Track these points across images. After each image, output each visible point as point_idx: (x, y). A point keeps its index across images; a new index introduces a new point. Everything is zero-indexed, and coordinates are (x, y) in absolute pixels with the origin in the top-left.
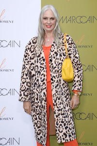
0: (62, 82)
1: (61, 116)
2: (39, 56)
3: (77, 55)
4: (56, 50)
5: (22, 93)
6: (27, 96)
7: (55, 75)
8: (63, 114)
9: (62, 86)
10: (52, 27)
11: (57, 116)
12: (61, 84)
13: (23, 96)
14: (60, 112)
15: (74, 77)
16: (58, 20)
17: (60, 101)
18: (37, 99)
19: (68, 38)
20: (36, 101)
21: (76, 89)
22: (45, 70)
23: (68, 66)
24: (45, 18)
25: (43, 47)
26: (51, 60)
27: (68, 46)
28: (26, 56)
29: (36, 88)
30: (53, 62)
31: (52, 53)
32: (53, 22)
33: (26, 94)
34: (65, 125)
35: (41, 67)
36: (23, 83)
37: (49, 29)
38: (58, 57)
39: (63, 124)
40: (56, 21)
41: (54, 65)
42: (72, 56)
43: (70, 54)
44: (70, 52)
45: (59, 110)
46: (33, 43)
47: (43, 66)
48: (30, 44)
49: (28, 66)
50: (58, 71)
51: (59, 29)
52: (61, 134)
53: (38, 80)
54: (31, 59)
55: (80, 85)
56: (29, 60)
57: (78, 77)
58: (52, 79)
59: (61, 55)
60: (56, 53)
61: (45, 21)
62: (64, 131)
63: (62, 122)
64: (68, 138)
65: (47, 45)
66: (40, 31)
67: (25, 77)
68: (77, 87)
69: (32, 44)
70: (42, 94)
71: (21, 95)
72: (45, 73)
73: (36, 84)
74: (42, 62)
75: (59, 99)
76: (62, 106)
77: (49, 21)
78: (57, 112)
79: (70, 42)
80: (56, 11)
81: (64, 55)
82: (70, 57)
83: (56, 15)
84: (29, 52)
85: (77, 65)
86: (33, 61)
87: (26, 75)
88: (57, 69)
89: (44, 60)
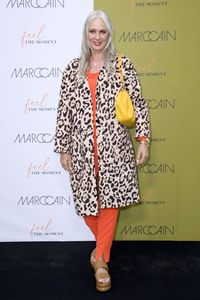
0: (117, 126)
1: (108, 174)
2: (81, 87)
3: (138, 87)
4: (105, 79)
5: (58, 140)
6: (65, 145)
7: (103, 115)
8: (112, 171)
9: (115, 132)
10: (102, 45)
11: (102, 174)
12: (115, 129)
13: (59, 145)
14: (107, 168)
15: (137, 119)
16: (111, 33)
17: (108, 153)
18: (76, 151)
19: (124, 60)
20: (75, 153)
21: (142, 134)
22: (91, 107)
23: (125, 100)
24: (93, 31)
25: (87, 73)
26: (98, 94)
27: (124, 72)
28: (63, 88)
29: (76, 133)
30: (101, 96)
31: (100, 83)
32: (103, 36)
33: (63, 142)
34: (112, 186)
35: (84, 103)
36: (60, 127)
37: (97, 48)
38: (109, 88)
39: (110, 185)
40: (109, 35)
41: (103, 101)
42: (130, 87)
43: (127, 85)
44: (127, 82)
45: (106, 166)
46: (73, 67)
47: (88, 101)
48: (69, 69)
49: (66, 102)
50: (108, 110)
51: (113, 47)
52: (106, 198)
53: (79, 122)
54: (71, 91)
55: (147, 128)
56: (68, 92)
57: (143, 117)
58: (98, 121)
59: (113, 87)
60: (105, 82)
61: (92, 36)
62: (111, 194)
63: (109, 182)
64: (115, 203)
65: (94, 71)
66: (85, 50)
67: (62, 117)
68: (143, 132)
69: (72, 69)
70: (87, 142)
71: (56, 144)
72: (91, 112)
73: (76, 127)
74: (86, 95)
75: (107, 150)
76: (111, 160)
77: (97, 36)
78: (102, 167)
79: (128, 66)
80: (109, 20)
81: (118, 86)
82: (127, 89)
83: (108, 27)
84: (67, 81)
85: (138, 101)
86: (73, 94)
87: (65, 115)
88: (106, 106)
89: (88, 92)
